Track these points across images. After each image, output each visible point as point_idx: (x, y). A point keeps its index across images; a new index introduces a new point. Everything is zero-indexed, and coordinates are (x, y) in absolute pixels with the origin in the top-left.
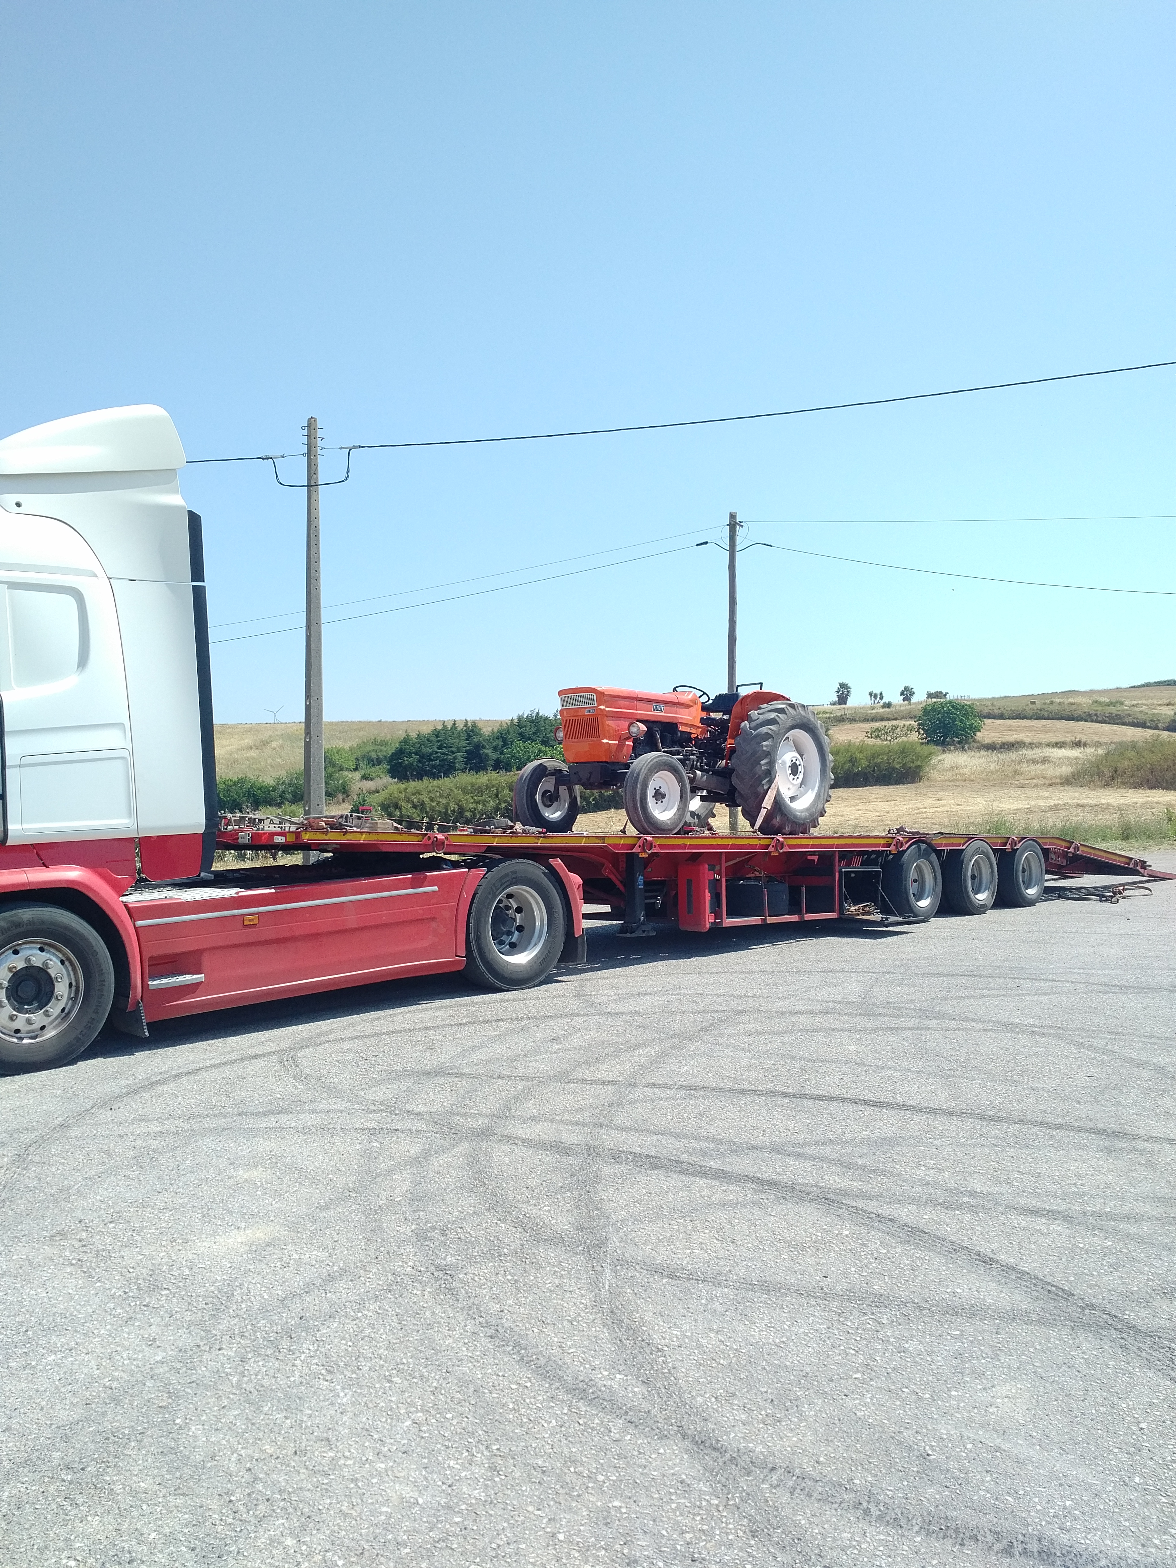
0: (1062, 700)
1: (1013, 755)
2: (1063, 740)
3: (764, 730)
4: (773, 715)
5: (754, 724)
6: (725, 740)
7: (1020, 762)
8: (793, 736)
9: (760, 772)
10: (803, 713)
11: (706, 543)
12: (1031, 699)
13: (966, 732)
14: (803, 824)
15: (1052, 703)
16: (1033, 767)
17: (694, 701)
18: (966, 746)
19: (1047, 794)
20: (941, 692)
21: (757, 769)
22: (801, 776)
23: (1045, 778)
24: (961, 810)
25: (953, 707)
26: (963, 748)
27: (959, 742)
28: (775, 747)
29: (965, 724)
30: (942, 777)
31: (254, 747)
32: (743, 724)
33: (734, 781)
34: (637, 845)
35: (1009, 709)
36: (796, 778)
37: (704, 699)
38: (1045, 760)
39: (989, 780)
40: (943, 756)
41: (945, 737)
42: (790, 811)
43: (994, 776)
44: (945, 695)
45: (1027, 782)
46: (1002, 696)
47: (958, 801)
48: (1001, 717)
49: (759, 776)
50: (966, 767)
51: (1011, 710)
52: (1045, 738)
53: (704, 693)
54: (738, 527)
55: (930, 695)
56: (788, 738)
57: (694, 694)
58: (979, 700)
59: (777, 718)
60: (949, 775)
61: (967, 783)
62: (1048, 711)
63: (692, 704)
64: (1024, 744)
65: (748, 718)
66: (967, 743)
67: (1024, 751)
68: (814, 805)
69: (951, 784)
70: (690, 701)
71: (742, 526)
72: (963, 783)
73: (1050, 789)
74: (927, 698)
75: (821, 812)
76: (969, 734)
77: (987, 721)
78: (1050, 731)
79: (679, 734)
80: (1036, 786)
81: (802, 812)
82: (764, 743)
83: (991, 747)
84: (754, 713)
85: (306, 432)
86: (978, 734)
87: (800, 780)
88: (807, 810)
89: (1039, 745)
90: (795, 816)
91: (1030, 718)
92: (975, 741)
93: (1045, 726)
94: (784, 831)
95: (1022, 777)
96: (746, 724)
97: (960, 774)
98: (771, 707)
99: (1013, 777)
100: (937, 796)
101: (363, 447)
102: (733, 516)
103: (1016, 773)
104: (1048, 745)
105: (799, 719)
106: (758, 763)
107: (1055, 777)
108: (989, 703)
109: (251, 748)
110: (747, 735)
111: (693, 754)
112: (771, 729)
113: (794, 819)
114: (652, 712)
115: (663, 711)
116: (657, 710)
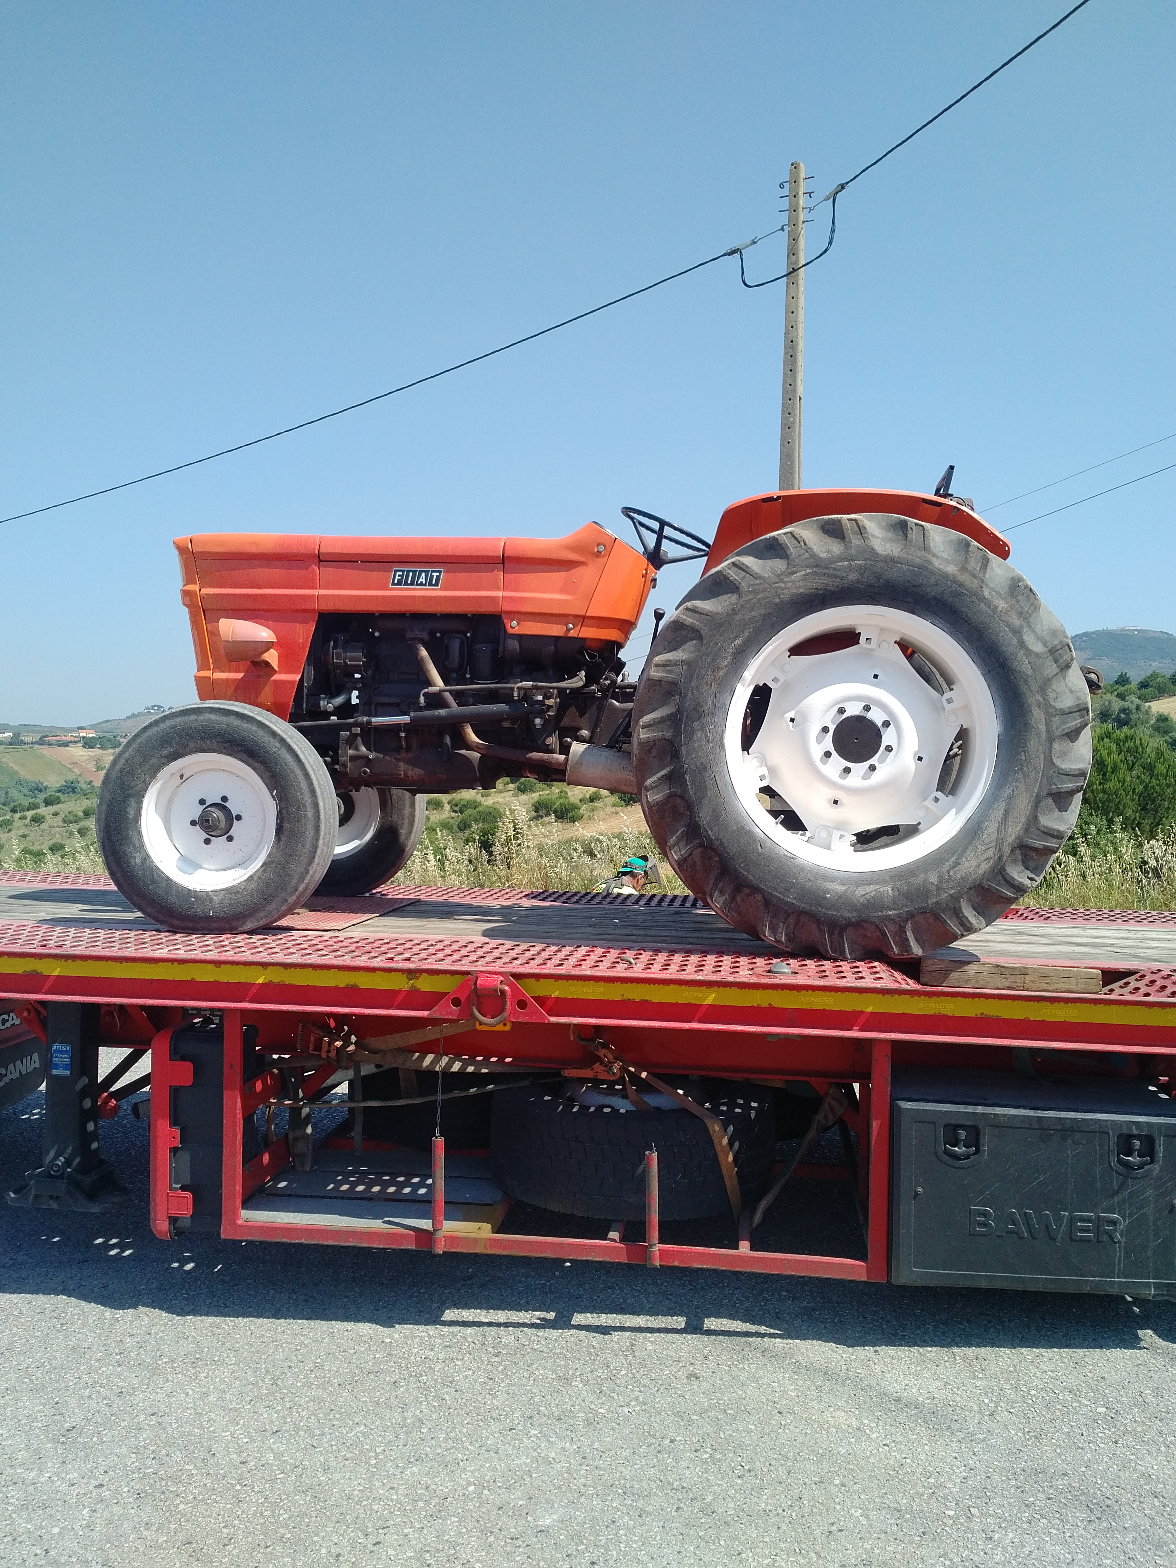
22: (892, 763)
36: (860, 766)
59: (733, 573)
79: (514, 644)
85: (786, 190)
101: (849, 182)
112: (696, 612)
113: (799, 904)
114: (386, 588)
115: (436, 584)
116: (412, 584)
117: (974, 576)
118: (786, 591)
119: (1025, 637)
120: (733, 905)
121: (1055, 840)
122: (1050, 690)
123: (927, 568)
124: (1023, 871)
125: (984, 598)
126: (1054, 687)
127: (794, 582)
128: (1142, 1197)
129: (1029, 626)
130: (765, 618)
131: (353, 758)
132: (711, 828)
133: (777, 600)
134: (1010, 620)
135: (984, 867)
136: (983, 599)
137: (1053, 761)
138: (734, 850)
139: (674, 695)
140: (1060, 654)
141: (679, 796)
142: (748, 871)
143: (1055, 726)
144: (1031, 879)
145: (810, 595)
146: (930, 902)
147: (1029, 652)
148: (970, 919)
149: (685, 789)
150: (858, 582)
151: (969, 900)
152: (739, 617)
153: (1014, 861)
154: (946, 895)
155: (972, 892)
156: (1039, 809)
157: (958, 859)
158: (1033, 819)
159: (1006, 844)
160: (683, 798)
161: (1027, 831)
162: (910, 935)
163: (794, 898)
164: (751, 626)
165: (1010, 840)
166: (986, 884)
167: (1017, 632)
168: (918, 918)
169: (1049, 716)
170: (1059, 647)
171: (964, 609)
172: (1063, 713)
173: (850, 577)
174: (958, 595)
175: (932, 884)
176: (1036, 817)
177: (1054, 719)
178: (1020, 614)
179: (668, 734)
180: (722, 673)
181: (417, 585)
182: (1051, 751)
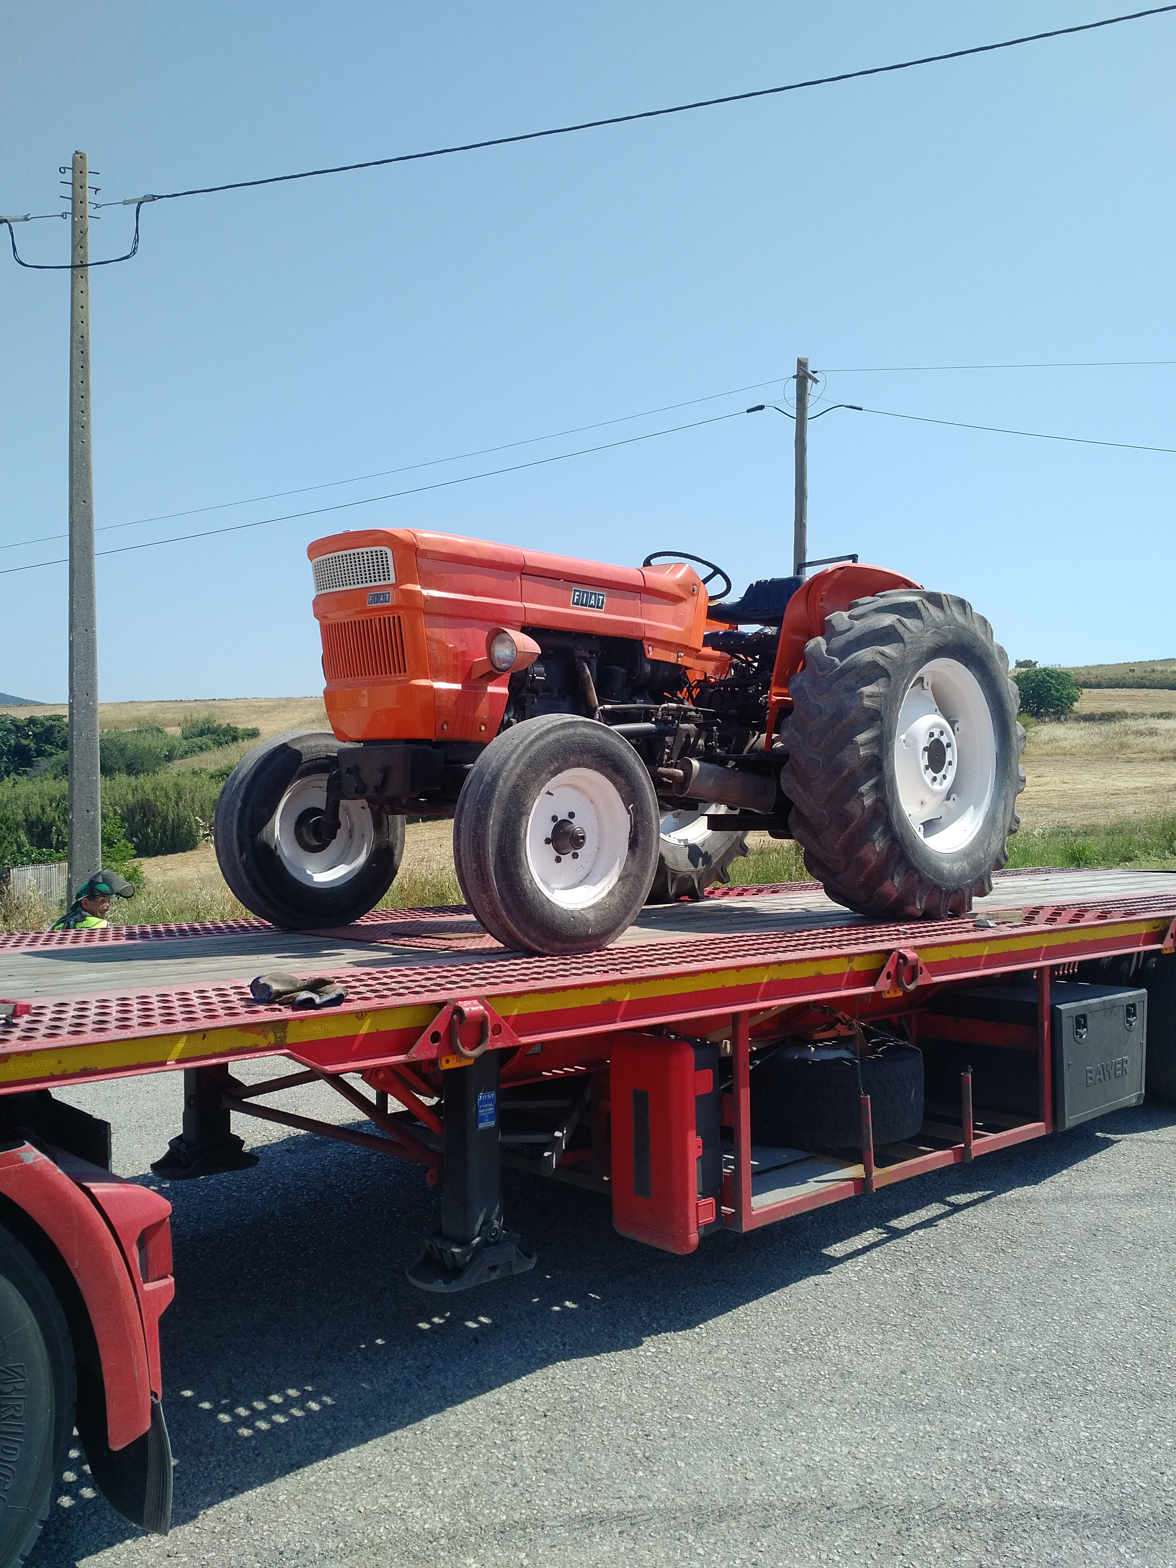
0: (1164, 668)
1: (1115, 726)
2: (1167, 710)
3: (866, 655)
4: (888, 620)
5: (838, 642)
6: (767, 687)
7: (1126, 734)
8: (934, 674)
9: (854, 763)
10: (960, 618)
11: (761, 408)
12: (1130, 668)
13: (1062, 702)
14: (955, 892)
15: (1153, 671)
16: (1141, 739)
17: (690, 588)
18: (1063, 717)
19: (1162, 771)
20: (1030, 661)
21: (846, 754)
22: (950, 772)
23: (1155, 751)
24: (1070, 790)
25: (1048, 675)
26: (1059, 719)
27: (1054, 713)
28: (892, 700)
29: (1062, 694)
30: (1040, 751)
31: (316, 721)
32: (811, 644)
33: (788, 783)
34: (427, 1034)
35: (1107, 677)
36: (939, 776)
37: (717, 586)
38: (1153, 732)
39: (1091, 754)
40: (1038, 728)
41: (1039, 708)
42: (927, 860)
43: (1098, 750)
44: (1035, 664)
45: (1135, 756)
46: (1096, 664)
47: (1066, 778)
48: (1099, 686)
49: (852, 774)
50: (1066, 739)
51: (1109, 678)
52: (1149, 708)
53: (717, 571)
54: (810, 381)
55: (1019, 665)
56: (921, 680)
57: (691, 572)
58: (1073, 669)
59: (899, 627)
60: (1047, 748)
61: (1068, 758)
62: (1149, 679)
63: (682, 594)
64: (1126, 714)
65: (825, 629)
66: (1063, 713)
67: (1126, 722)
68: (981, 843)
69: (1050, 758)
70: (679, 585)
71: (816, 381)
72: (1062, 758)
73: (1163, 764)
74: (1016, 667)
75: (998, 861)
76: (1066, 704)
77: (1085, 690)
78: (1153, 701)
79: (648, 668)
80: (1145, 760)
81: (955, 861)
82: (867, 690)
83: (1090, 718)
84: (840, 618)
85: (68, 176)
86: (1075, 704)
87: (947, 783)
88: (966, 854)
89: (1142, 716)
90: (938, 872)
91: (1131, 687)
92: (1072, 711)
93: (1147, 695)
94: (910, 909)
95: (1129, 751)
96: (818, 645)
97: (1059, 747)
98: (880, 602)
99: (1119, 751)
100: (1037, 772)
101: (160, 197)
102: (802, 364)
103: (1122, 746)
104: (1153, 716)
105: (949, 631)
106: (847, 738)
107: (1166, 751)
108: (1084, 672)
109: (314, 722)
110: (822, 668)
111: (687, 719)
112: (884, 655)
113: (935, 880)
114: (568, 607)
115: (603, 607)
116: (586, 605)
128: (1133, 1043)
132: (897, 825)
138: (907, 841)
139: (877, 721)
141: (881, 801)
142: (913, 856)
149: (885, 796)
157: (989, 840)
160: (884, 802)
179: (876, 751)
181: (590, 606)
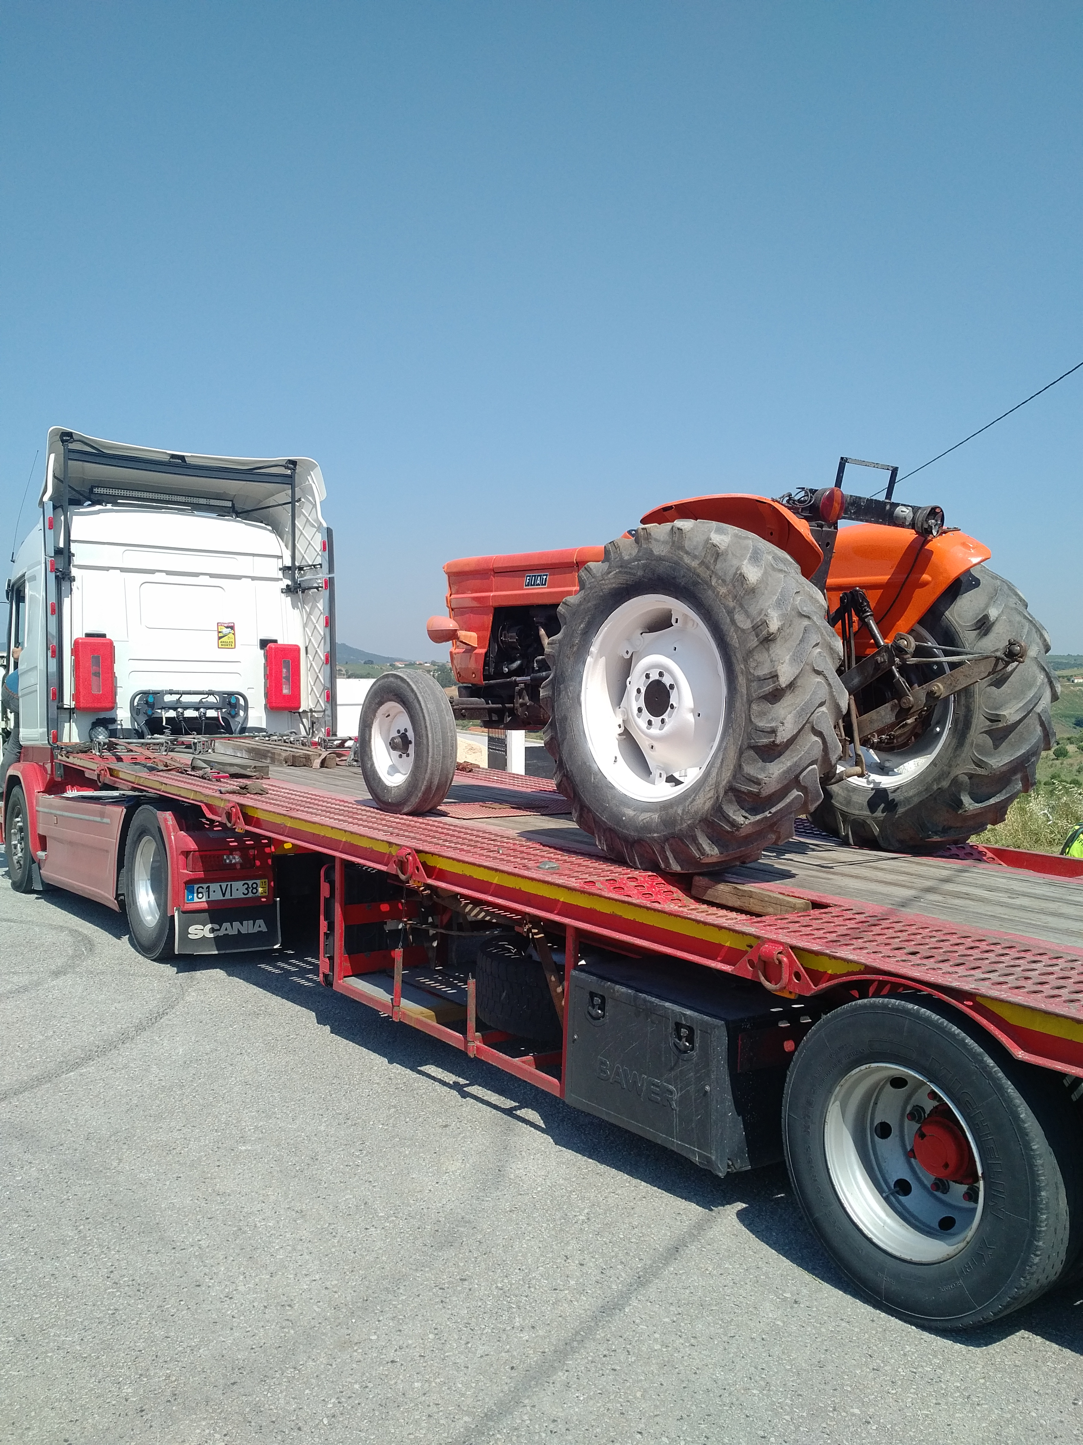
114: (523, 589)
115: (545, 585)
116: (534, 585)
117: (708, 568)
118: (606, 587)
119: (736, 616)
120: (582, 819)
121: (756, 786)
122: (751, 660)
123: (679, 563)
124: (739, 810)
125: (712, 585)
126: (756, 657)
127: (609, 579)
128: (687, 1077)
129: (742, 606)
130: (597, 607)
131: (522, 705)
133: (601, 594)
134: (727, 603)
135: (708, 805)
136: (710, 586)
137: (751, 720)
138: (578, 779)
140: (761, 629)
143: (753, 690)
144: (746, 818)
145: (619, 588)
146: (677, 829)
147: (737, 628)
148: (704, 846)
150: (644, 577)
151: (703, 831)
152: (582, 607)
153: (730, 802)
154: (686, 824)
155: (702, 823)
156: (743, 759)
158: (739, 767)
159: (721, 786)
161: (734, 777)
162: (669, 854)
163: (606, 818)
164: (589, 613)
165: (724, 783)
166: (710, 818)
167: (730, 612)
168: (671, 841)
169: (749, 681)
170: (760, 624)
171: (700, 595)
172: (759, 679)
173: (639, 574)
174: (696, 584)
175: (678, 814)
176: (740, 766)
177: (753, 684)
178: (735, 597)
180: (575, 649)
181: (536, 585)
182: (749, 711)
